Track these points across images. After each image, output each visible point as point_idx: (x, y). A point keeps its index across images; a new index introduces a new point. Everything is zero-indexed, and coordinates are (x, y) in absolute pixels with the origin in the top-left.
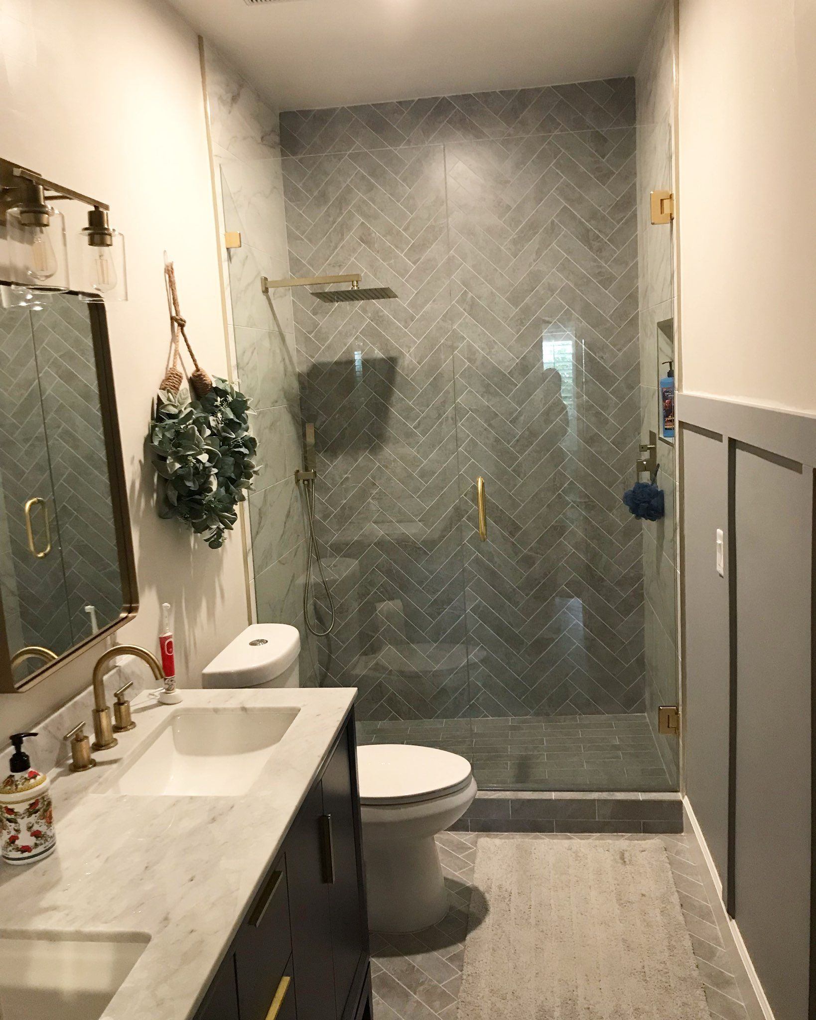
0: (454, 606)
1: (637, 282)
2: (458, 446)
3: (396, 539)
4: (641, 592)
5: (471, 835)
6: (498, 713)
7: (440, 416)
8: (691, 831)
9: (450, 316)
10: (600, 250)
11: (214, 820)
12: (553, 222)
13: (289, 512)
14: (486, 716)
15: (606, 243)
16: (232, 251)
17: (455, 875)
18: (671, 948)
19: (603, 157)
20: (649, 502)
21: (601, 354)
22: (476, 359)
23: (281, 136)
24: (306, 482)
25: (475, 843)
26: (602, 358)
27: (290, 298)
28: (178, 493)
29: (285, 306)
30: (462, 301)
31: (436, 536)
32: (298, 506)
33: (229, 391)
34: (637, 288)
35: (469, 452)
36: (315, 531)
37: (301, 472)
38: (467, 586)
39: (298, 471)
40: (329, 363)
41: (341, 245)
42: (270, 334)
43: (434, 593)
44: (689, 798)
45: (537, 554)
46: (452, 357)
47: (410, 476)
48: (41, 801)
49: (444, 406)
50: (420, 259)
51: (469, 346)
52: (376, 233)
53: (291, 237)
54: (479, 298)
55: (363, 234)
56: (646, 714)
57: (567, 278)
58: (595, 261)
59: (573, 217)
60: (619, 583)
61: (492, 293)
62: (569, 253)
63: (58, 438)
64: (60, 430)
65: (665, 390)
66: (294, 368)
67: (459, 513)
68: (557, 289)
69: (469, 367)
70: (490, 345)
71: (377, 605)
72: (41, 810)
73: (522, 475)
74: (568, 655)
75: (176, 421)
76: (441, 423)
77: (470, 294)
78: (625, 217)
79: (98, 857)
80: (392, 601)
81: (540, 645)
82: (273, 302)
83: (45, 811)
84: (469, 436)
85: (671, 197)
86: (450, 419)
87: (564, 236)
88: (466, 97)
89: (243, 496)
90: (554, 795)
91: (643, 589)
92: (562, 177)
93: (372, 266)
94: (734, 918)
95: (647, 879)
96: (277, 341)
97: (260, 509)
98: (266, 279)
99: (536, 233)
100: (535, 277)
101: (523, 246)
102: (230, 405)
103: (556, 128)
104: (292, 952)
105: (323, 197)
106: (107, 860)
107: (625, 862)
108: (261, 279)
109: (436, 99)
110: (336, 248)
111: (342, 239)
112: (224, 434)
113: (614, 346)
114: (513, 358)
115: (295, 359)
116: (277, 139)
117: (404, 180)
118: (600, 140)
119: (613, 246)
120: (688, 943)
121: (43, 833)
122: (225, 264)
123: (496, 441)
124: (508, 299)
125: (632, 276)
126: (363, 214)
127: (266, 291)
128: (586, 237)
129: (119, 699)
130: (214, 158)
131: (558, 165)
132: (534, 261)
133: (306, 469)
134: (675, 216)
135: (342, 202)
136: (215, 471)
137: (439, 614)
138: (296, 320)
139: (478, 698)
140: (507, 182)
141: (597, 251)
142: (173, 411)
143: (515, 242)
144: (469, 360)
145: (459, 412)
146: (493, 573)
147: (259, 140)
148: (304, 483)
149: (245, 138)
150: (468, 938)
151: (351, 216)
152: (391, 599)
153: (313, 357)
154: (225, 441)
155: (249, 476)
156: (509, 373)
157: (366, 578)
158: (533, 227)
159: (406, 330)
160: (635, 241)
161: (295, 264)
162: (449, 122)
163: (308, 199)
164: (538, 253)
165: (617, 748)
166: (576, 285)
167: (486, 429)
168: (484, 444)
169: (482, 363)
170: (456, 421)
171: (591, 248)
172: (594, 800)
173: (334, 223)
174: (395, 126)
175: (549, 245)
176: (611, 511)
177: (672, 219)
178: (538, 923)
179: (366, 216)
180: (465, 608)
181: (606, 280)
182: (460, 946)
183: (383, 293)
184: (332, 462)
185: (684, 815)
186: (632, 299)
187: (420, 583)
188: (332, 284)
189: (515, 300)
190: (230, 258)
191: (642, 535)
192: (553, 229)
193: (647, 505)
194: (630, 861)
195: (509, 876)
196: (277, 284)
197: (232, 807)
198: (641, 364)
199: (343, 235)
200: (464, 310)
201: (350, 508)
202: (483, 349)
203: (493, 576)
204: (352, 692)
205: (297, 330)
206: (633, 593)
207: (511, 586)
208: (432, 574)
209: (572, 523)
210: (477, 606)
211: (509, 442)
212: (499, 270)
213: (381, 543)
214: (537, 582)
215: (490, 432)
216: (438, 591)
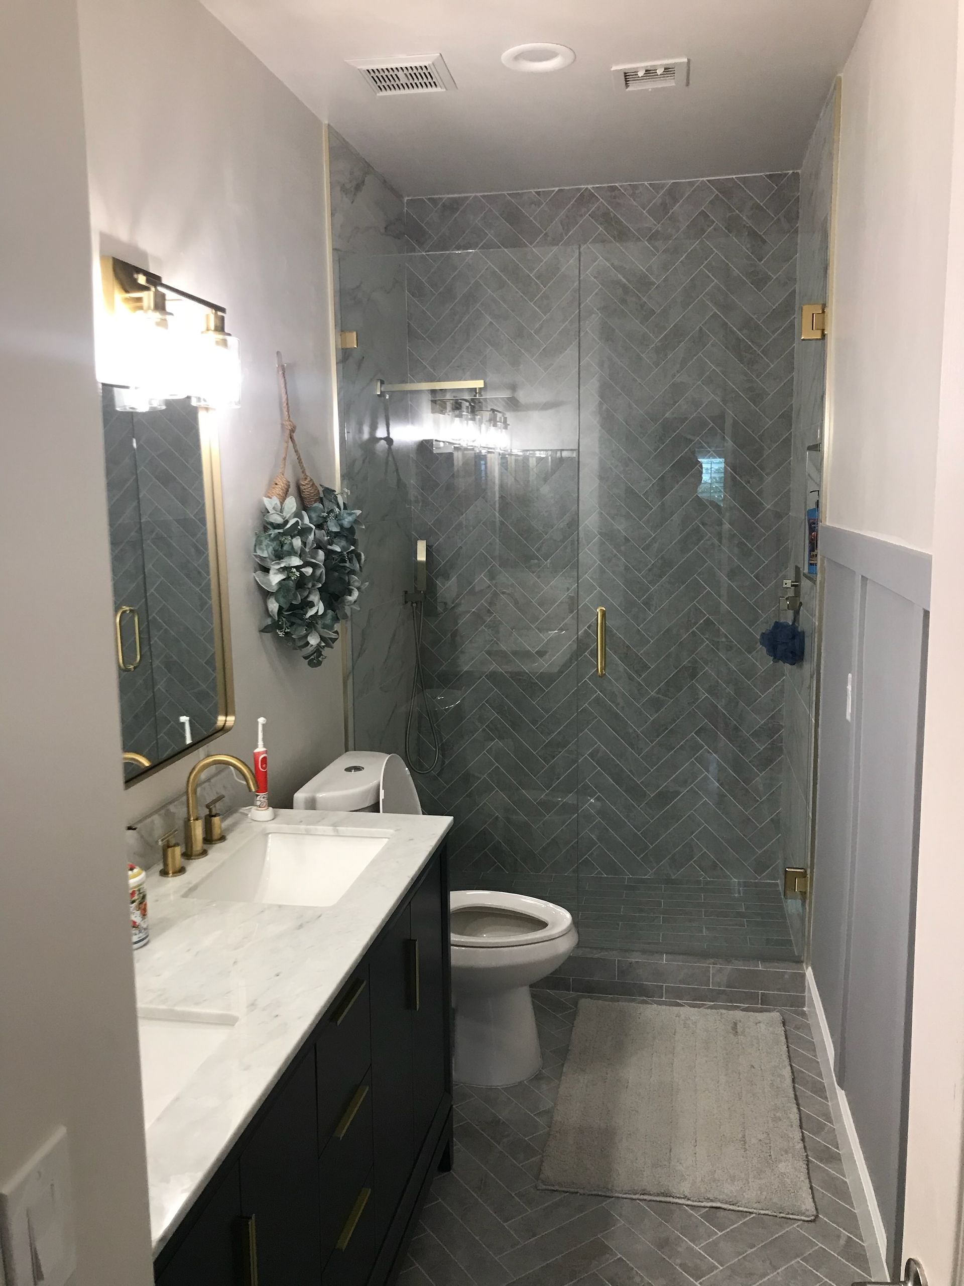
0: (570, 749)
1: (792, 399)
3: (510, 673)
4: (780, 744)
5: (572, 996)
6: (613, 871)
7: (564, 540)
8: (812, 1005)
10: (751, 363)
11: (301, 926)
12: (701, 329)
13: (394, 635)
14: (599, 873)
15: (759, 355)
19: (760, 260)
20: (787, 644)
21: (748, 478)
23: (407, 226)
24: (414, 605)
25: (576, 1004)
26: (749, 482)
27: (407, 403)
28: (279, 606)
31: (555, 670)
32: (404, 630)
34: (792, 406)
35: (595, 580)
36: (422, 658)
37: (410, 592)
38: (586, 728)
39: (406, 592)
41: (466, 346)
43: (549, 734)
44: (813, 970)
45: (666, 696)
47: (529, 603)
48: (137, 893)
49: (570, 528)
52: (504, 334)
53: (412, 336)
55: (492, 336)
57: (713, 393)
58: (746, 374)
59: (724, 325)
60: (755, 734)
62: (717, 365)
63: (151, 544)
64: (153, 536)
65: (811, 521)
67: (581, 645)
68: (702, 404)
71: (486, 743)
72: (137, 901)
73: (653, 608)
74: (695, 811)
75: (281, 531)
76: (567, 546)
77: (605, 406)
79: (189, 950)
80: (502, 741)
81: (664, 797)
83: (141, 903)
84: (596, 562)
87: (713, 345)
89: (346, 614)
90: (665, 958)
91: (782, 742)
92: (713, 281)
93: (499, 372)
94: (844, 1089)
95: (758, 1052)
97: (362, 631)
99: (682, 341)
100: (678, 390)
101: (666, 355)
103: (709, 227)
104: (371, 1065)
106: (198, 953)
107: (737, 1032)
109: (577, 190)
110: (461, 349)
111: (467, 340)
112: (329, 547)
113: (763, 470)
116: (402, 228)
117: (539, 278)
118: (757, 241)
119: (767, 358)
121: (137, 924)
122: (339, 366)
123: (625, 569)
124: (646, 413)
125: (787, 392)
126: (492, 314)
128: (737, 348)
129: (210, 811)
130: (333, 252)
131: (709, 267)
132: (679, 371)
135: (470, 300)
136: (318, 585)
137: (554, 757)
139: (592, 854)
141: (749, 364)
142: (278, 520)
143: (657, 350)
145: (586, 536)
146: (616, 716)
147: (383, 230)
148: (412, 605)
151: (478, 315)
152: (501, 738)
154: (330, 554)
156: (644, 495)
157: (475, 714)
158: (678, 334)
160: (791, 353)
161: (414, 365)
162: (592, 216)
164: (683, 363)
165: (741, 915)
166: (723, 400)
167: (615, 555)
168: (613, 572)
170: (582, 545)
171: (742, 360)
172: (709, 966)
173: (460, 322)
174: (531, 218)
175: (695, 355)
176: (750, 653)
179: (496, 316)
180: (582, 752)
181: (758, 396)
185: (806, 989)
186: (786, 418)
187: (534, 722)
190: (345, 359)
191: (783, 681)
192: (700, 338)
193: (785, 646)
194: (743, 1032)
197: (320, 917)
199: (470, 335)
202: (616, 466)
203: (615, 719)
204: (447, 821)
206: (769, 746)
207: (635, 731)
208: (547, 712)
209: (707, 664)
210: (597, 751)
211: (639, 571)
212: (639, 380)
213: (493, 676)
214: (664, 728)
215: (619, 559)
216: (553, 732)
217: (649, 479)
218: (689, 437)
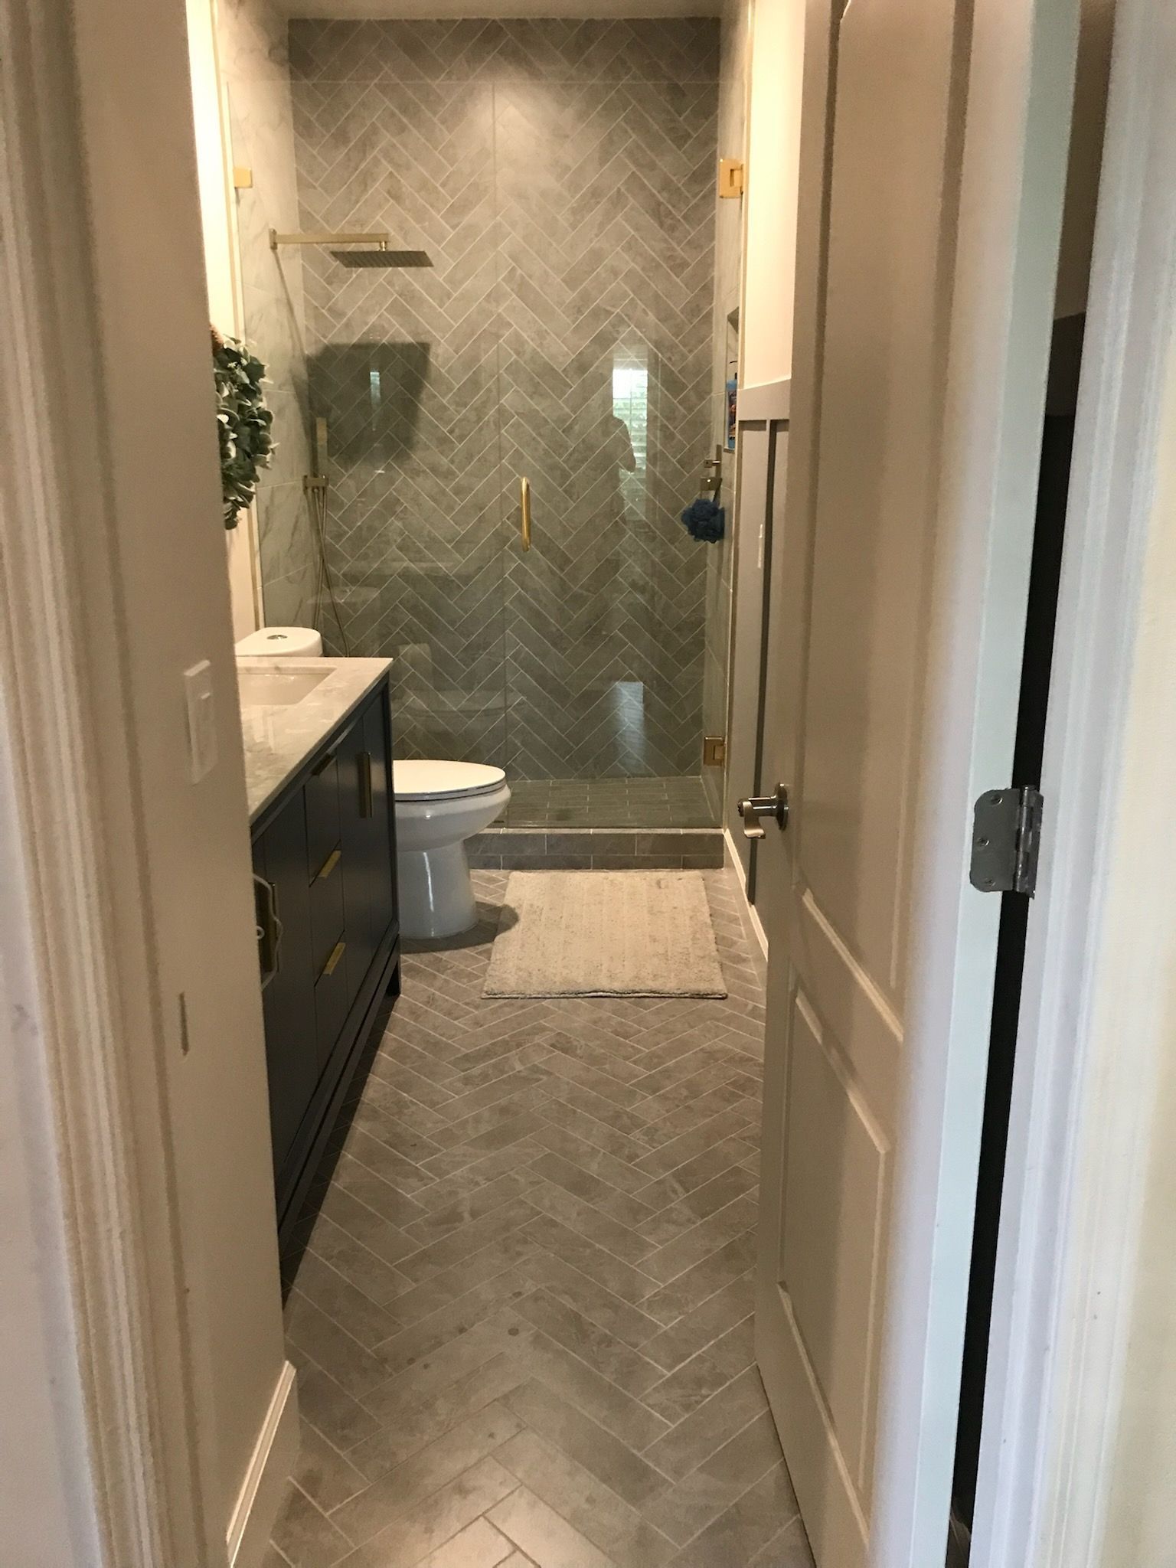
0: (491, 651)
1: (713, 271)
2: (501, 458)
4: (702, 638)
5: (503, 872)
6: (538, 775)
7: (479, 419)
8: (732, 866)
9: (495, 296)
10: (672, 229)
12: (619, 189)
14: (524, 778)
15: (679, 221)
16: (240, 191)
17: (485, 900)
18: (694, 939)
19: (680, 115)
20: (707, 520)
21: (669, 355)
22: (524, 352)
23: (291, 51)
24: (316, 490)
25: (507, 878)
27: (299, 261)
29: (294, 267)
30: (510, 277)
31: (473, 567)
32: (305, 520)
33: (243, 354)
34: (712, 278)
35: (514, 466)
36: (326, 556)
37: (309, 477)
38: (507, 629)
39: (306, 477)
40: (344, 346)
41: (364, 200)
42: (278, 300)
43: (469, 636)
44: (731, 831)
45: (589, 591)
46: (496, 346)
47: (443, 492)
49: (485, 407)
50: (459, 223)
51: (517, 335)
52: (407, 186)
53: (302, 184)
54: (530, 277)
55: (392, 186)
56: (700, 777)
57: (633, 261)
58: (665, 241)
59: (643, 187)
60: (678, 629)
61: (545, 271)
62: (637, 229)
65: (730, 394)
66: (302, 350)
67: (501, 538)
68: (622, 273)
69: (516, 362)
70: (541, 335)
71: (400, 647)
73: (575, 497)
76: (481, 429)
77: (519, 271)
78: (702, 191)
80: (418, 644)
81: (588, 698)
82: (281, 262)
84: (513, 446)
85: (741, 169)
86: (492, 424)
87: (632, 209)
88: (522, 22)
90: (591, 831)
91: (704, 636)
92: (632, 136)
93: (401, 228)
94: (753, 903)
96: (285, 312)
97: (267, 508)
98: (274, 232)
99: (598, 203)
100: (596, 256)
101: (583, 217)
102: (244, 369)
103: (627, 74)
105: (341, 137)
107: (660, 886)
108: (270, 232)
109: (484, 21)
110: (357, 202)
111: (365, 190)
113: (684, 346)
114: (567, 352)
115: (304, 338)
116: (285, 53)
117: (443, 123)
118: (676, 92)
119: (688, 225)
120: (711, 936)
122: (233, 206)
123: (545, 454)
124: (563, 280)
125: (707, 263)
126: (391, 161)
127: (274, 247)
128: (658, 213)
130: (222, 75)
131: (626, 120)
132: (597, 236)
133: (315, 475)
134: (744, 190)
135: (366, 144)
136: (233, 436)
137: (473, 661)
138: (306, 289)
140: (567, 136)
141: (669, 230)
143: (574, 211)
144: (518, 353)
145: (503, 416)
146: (538, 614)
147: (267, 54)
148: (313, 491)
149: (252, 51)
150: (497, 939)
151: (376, 162)
152: (416, 641)
153: (325, 337)
154: (241, 409)
155: (266, 452)
156: (563, 371)
157: (388, 616)
158: (596, 193)
159: (442, 311)
160: (712, 221)
161: (306, 218)
162: (501, 53)
163: (324, 136)
164: (602, 226)
165: (666, 802)
166: (643, 269)
167: (534, 439)
168: (533, 458)
169: (532, 357)
170: (500, 427)
171: (661, 225)
172: (634, 835)
173: (356, 170)
174: (432, 52)
175: (613, 218)
176: (673, 543)
177: (742, 193)
178: (567, 927)
179: (397, 166)
180: (504, 654)
181: (679, 266)
182: (489, 945)
183: (416, 259)
184: (346, 471)
185: (725, 849)
186: (707, 290)
187: (453, 623)
188: (354, 244)
189: (571, 282)
190: (238, 201)
191: (706, 572)
192: (618, 200)
193: (706, 523)
194: (666, 885)
195: (541, 897)
196: (287, 240)
198: (713, 369)
199: (366, 185)
200: (512, 290)
201: (370, 528)
202: (532, 340)
203: (536, 616)
205: (306, 300)
206: (692, 640)
207: (558, 630)
208: (466, 613)
209: (630, 557)
210: (518, 653)
211: (560, 456)
212: (554, 245)
213: (406, 575)
214: (587, 625)
215: (539, 443)
216: (473, 634)
217: (568, 354)
218: (609, 308)
